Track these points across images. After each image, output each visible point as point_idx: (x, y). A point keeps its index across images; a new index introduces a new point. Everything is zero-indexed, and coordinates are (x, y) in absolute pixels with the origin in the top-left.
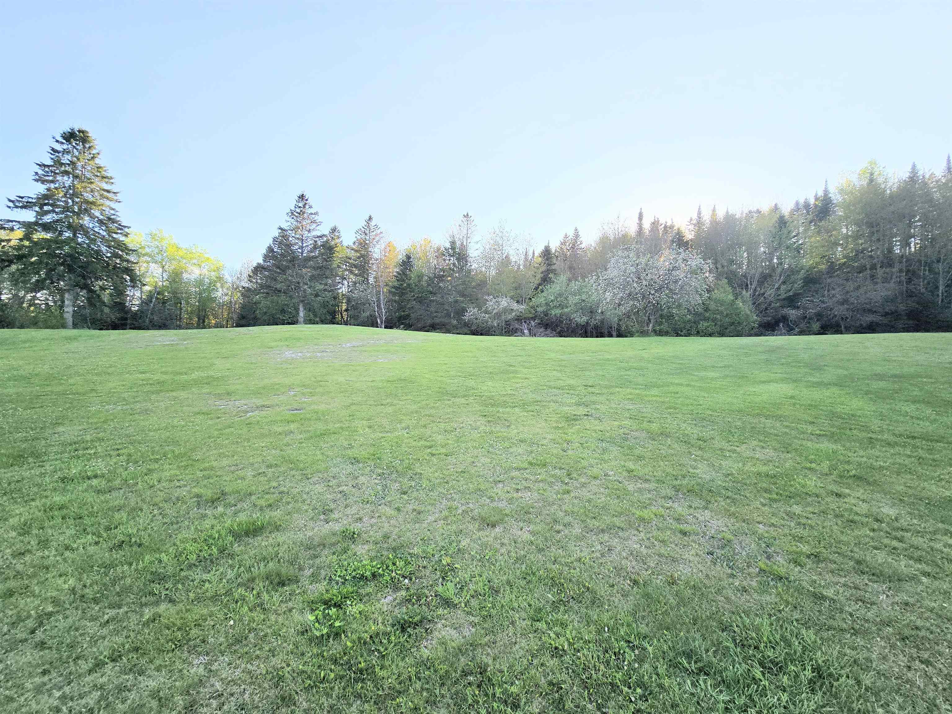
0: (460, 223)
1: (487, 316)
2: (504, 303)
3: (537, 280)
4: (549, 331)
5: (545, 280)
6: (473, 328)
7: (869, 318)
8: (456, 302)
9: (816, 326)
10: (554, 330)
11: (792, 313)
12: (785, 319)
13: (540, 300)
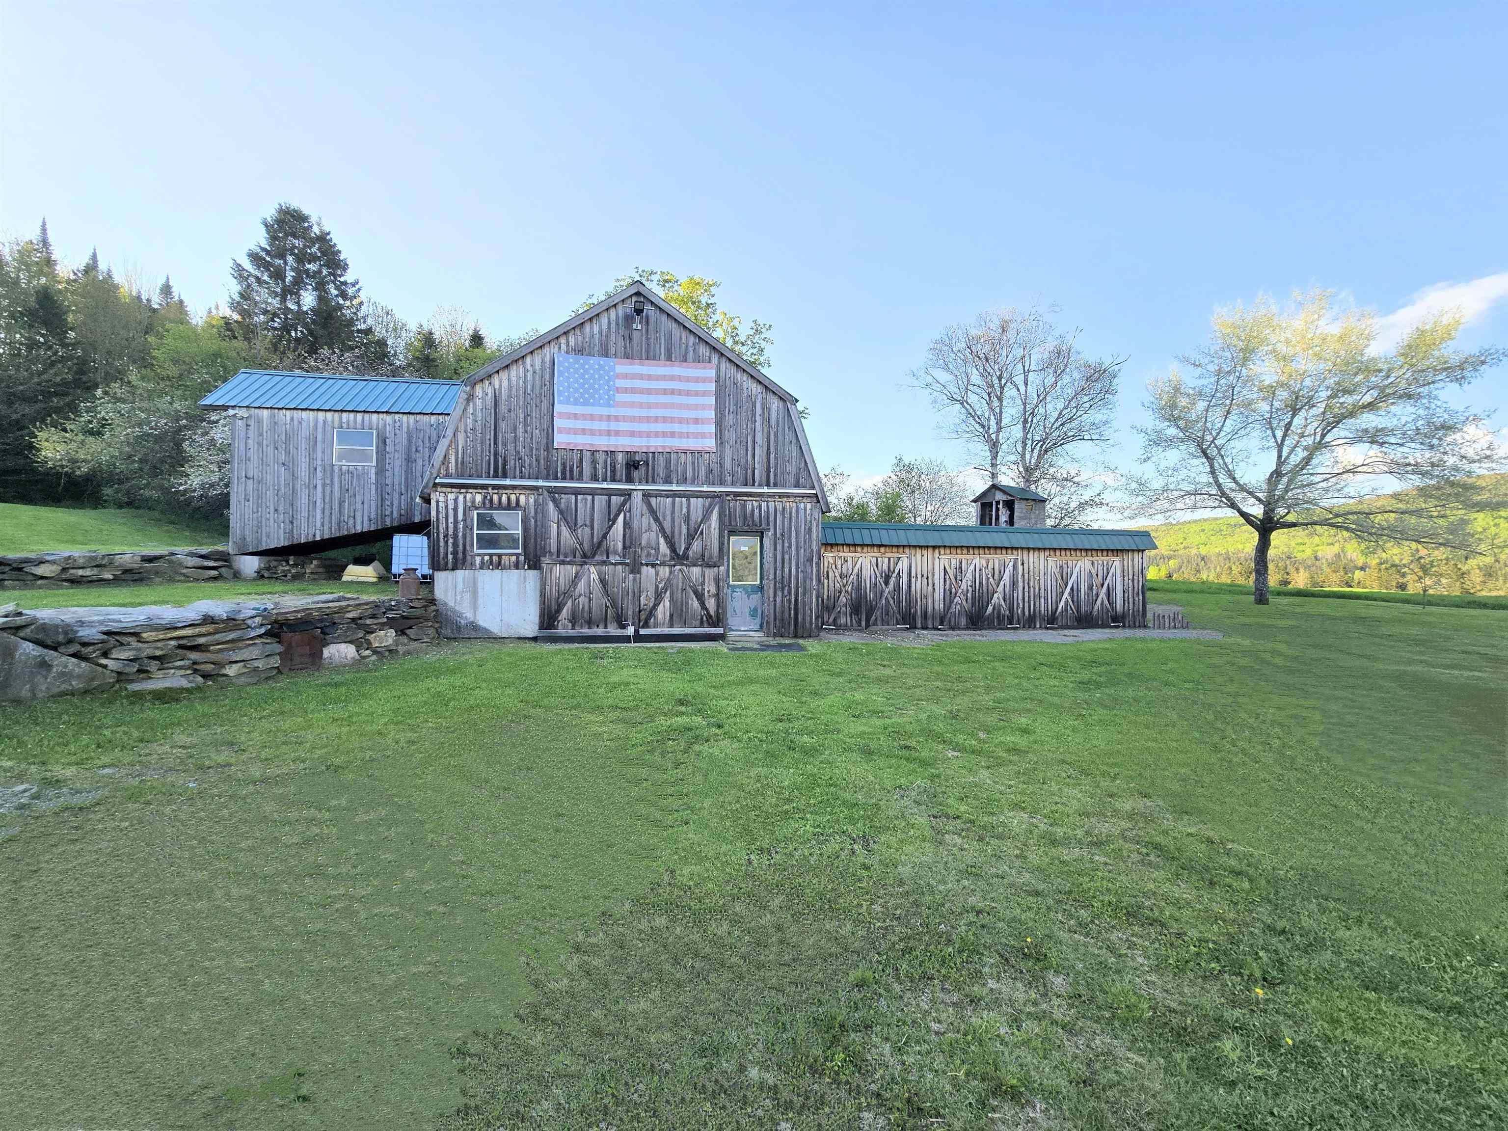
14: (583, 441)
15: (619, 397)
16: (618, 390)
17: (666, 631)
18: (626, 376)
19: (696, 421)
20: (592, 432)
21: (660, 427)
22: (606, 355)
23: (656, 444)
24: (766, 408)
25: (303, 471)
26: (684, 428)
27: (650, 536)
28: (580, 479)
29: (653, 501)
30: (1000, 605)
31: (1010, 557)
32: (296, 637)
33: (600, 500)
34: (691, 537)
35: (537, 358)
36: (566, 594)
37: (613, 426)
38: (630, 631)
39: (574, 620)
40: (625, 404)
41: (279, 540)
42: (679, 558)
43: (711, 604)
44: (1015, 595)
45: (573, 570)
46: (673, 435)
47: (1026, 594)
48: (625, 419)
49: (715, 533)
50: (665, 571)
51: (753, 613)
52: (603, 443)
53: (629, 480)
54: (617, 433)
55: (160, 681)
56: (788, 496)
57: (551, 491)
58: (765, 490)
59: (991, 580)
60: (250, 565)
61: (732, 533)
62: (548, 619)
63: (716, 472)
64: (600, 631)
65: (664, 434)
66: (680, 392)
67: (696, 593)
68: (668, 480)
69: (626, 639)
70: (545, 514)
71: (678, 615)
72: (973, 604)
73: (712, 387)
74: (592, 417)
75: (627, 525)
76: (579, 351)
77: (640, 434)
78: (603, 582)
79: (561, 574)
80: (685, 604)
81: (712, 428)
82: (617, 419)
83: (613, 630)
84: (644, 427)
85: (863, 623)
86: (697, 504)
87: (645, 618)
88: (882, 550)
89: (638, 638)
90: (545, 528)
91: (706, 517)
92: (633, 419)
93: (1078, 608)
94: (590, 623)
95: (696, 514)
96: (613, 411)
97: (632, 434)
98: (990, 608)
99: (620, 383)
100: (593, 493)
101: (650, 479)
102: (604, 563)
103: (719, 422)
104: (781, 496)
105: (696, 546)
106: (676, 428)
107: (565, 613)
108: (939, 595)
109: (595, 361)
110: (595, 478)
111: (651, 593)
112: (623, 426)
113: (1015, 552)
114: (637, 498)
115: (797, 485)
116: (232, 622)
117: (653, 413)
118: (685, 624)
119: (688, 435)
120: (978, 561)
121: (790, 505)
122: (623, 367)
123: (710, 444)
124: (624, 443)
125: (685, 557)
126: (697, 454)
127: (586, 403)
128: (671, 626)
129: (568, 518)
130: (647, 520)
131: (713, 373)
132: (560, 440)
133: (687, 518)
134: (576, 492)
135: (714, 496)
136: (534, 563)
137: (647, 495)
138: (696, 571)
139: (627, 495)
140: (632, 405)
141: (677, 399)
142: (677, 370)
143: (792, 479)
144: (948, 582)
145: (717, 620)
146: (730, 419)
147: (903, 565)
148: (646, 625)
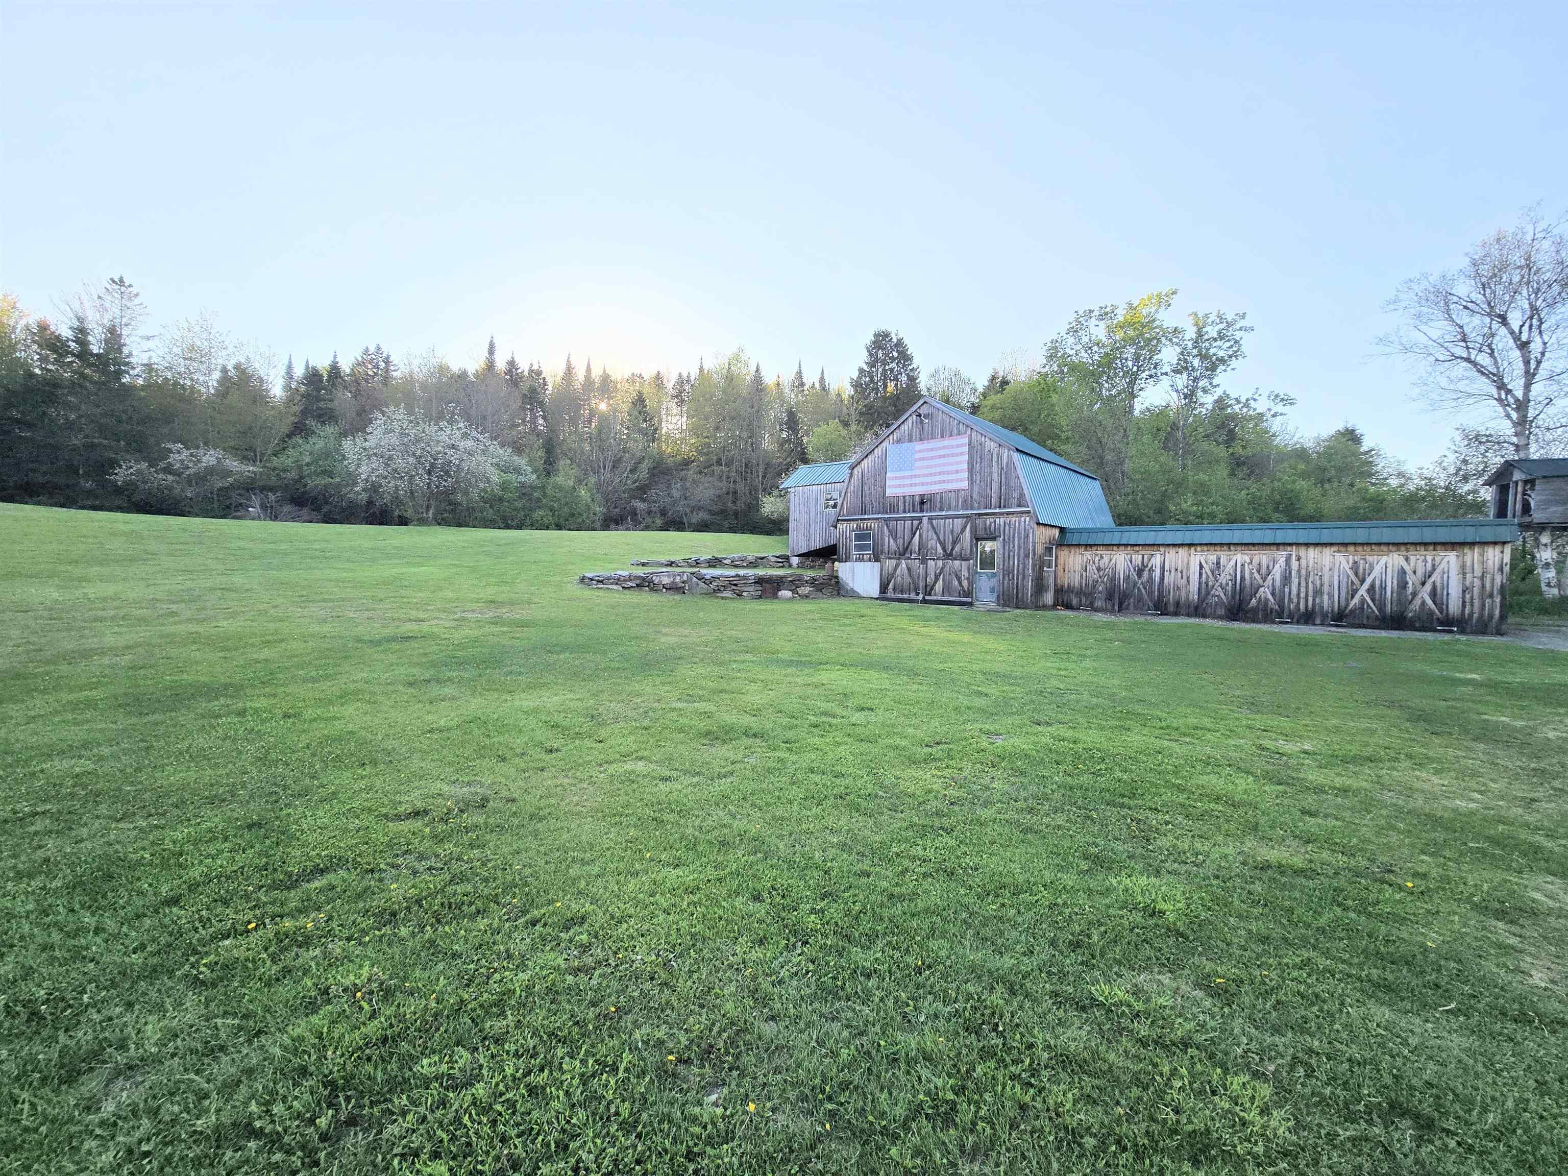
0: (102, 292)
1: (170, 478)
2: (210, 458)
3: (285, 429)
4: (305, 511)
5: (300, 429)
6: (137, 497)
7: (703, 515)
8: (92, 446)
9: (659, 522)
10: (318, 509)
11: (639, 505)
12: (634, 513)
13: (286, 460)
14: (899, 492)
15: (918, 464)
16: (916, 460)
17: (939, 598)
18: (920, 451)
19: (957, 472)
20: (904, 486)
21: (937, 478)
22: (910, 441)
23: (935, 489)
24: (999, 457)
25: (813, 514)
26: (951, 477)
27: (933, 543)
28: (898, 513)
29: (934, 522)
30: (1267, 600)
31: (1281, 556)
32: (768, 586)
33: (908, 523)
34: (954, 543)
35: (880, 448)
36: (892, 575)
37: (914, 481)
38: (920, 597)
39: (894, 589)
40: (920, 468)
41: (804, 550)
42: (948, 555)
43: (965, 583)
44: (1287, 590)
45: (894, 562)
46: (944, 482)
47: (1303, 589)
48: (919, 476)
49: (968, 539)
50: (940, 563)
51: (992, 590)
52: (908, 491)
53: (922, 511)
54: (915, 485)
55: (725, 594)
56: (1012, 513)
57: (885, 520)
58: (998, 510)
59: (1256, 575)
60: (795, 561)
61: (978, 539)
62: (884, 588)
63: (969, 502)
64: (905, 596)
65: (940, 482)
66: (948, 456)
67: (956, 576)
68: (941, 510)
69: (917, 601)
70: (882, 533)
71: (947, 589)
72: (1233, 597)
73: (966, 449)
74: (903, 478)
75: (920, 536)
76: (899, 441)
77: (927, 483)
78: (909, 569)
79: (890, 564)
80: (950, 582)
81: (966, 475)
82: (915, 476)
83: (913, 596)
84: (929, 479)
85: (1116, 608)
86: (959, 522)
87: (929, 590)
88: (1137, 548)
89: (925, 601)
90: (883, 539)
91: (963, 530)
92: (924, 475)
93: (1381, 608)
94: (902, 592)
95: (958, 529)
96: (913, 473)
97: (923, 484)
98: (1254, 602)
99: (917, 456)
100: (904, 519)
101: (931, 509)
102: (909, 558)
103: (971, 470)
104: (1008, 514)
105: (957, 548)
106: (945, 477)
107: (891, 586)
108: (1194, 587)
109: (906, 445)
110: (905, 512)
111: (933, 576)
112: (918, 480)
113: (1289, 548)
114: (925, 520)
115: (1019, 506)
116: (745, 577)
117: (933, 470)
118: (950, 595)
119: (952, 481)
120: (1240, 557)
121: (1014, 519)
122: (918, 446)
123: (965, 485)
124: (919, 490)
125: (951, 554)
126: (957, 491)
127: (901, 470)
128: (943, 595)
129: (893, 534)
130: (931, 533)
131: (966, 440)
132: (889, 492)
133: (952, 531)
134: (897, 520)
135: (968, 517)
136: (877, 560)
137: (931, 519)
138: (957, 563)
139: (920, 519)
140: (923, 467)
141: (945, 460)
142: (947, 442)
143: (1015, 501)
144: (1204, 576)
145: (968, 594)
146: (977, 467)
147: (1157, 560)
148: (930, 595)
